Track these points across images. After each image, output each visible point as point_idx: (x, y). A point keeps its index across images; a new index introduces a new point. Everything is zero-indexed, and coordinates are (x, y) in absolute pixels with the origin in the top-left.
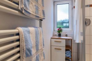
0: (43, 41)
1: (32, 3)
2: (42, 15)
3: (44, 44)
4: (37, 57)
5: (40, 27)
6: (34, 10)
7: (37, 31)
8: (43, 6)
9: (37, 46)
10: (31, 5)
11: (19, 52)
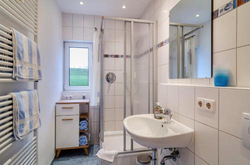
0: (39, 106)
1: (25, 68)
2: (38, 76)
3: (41, 109)
4: (30, 122)
5: (35, 89)
6: (28, 74)
7: (31, 94)
8: (39, 65)
9: (30, 110)
10: (24, 70)
11: (11, 115)
